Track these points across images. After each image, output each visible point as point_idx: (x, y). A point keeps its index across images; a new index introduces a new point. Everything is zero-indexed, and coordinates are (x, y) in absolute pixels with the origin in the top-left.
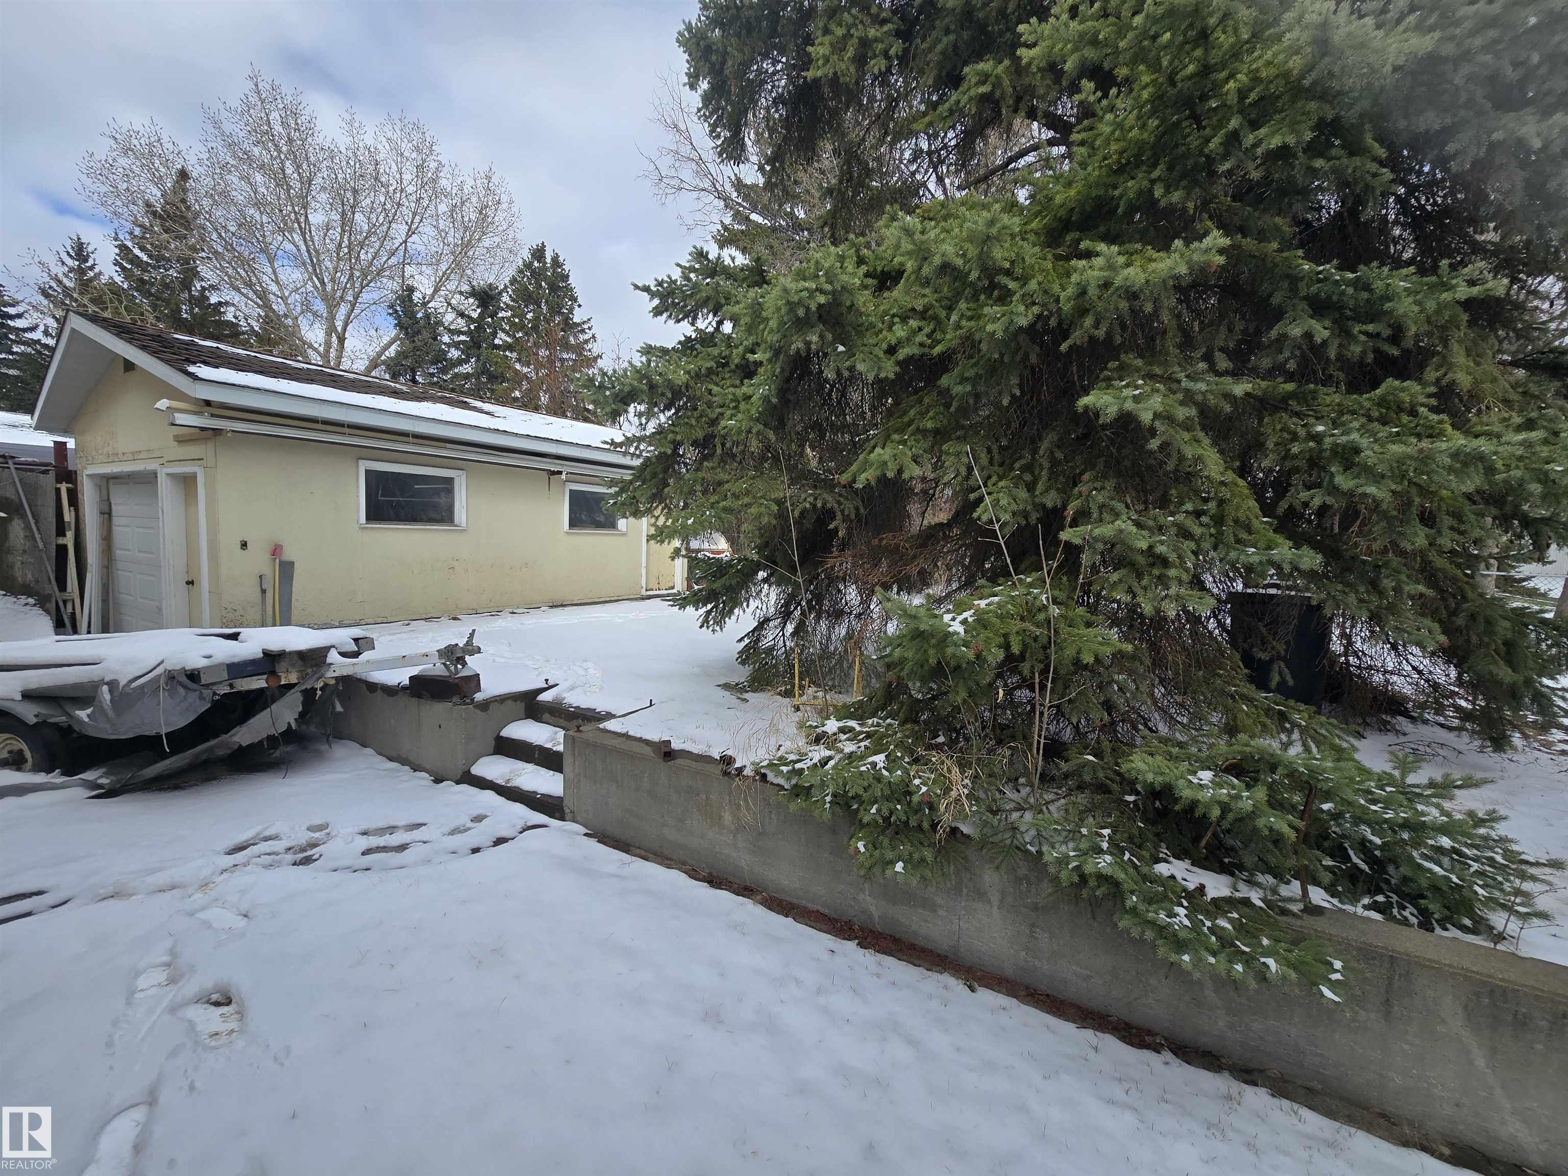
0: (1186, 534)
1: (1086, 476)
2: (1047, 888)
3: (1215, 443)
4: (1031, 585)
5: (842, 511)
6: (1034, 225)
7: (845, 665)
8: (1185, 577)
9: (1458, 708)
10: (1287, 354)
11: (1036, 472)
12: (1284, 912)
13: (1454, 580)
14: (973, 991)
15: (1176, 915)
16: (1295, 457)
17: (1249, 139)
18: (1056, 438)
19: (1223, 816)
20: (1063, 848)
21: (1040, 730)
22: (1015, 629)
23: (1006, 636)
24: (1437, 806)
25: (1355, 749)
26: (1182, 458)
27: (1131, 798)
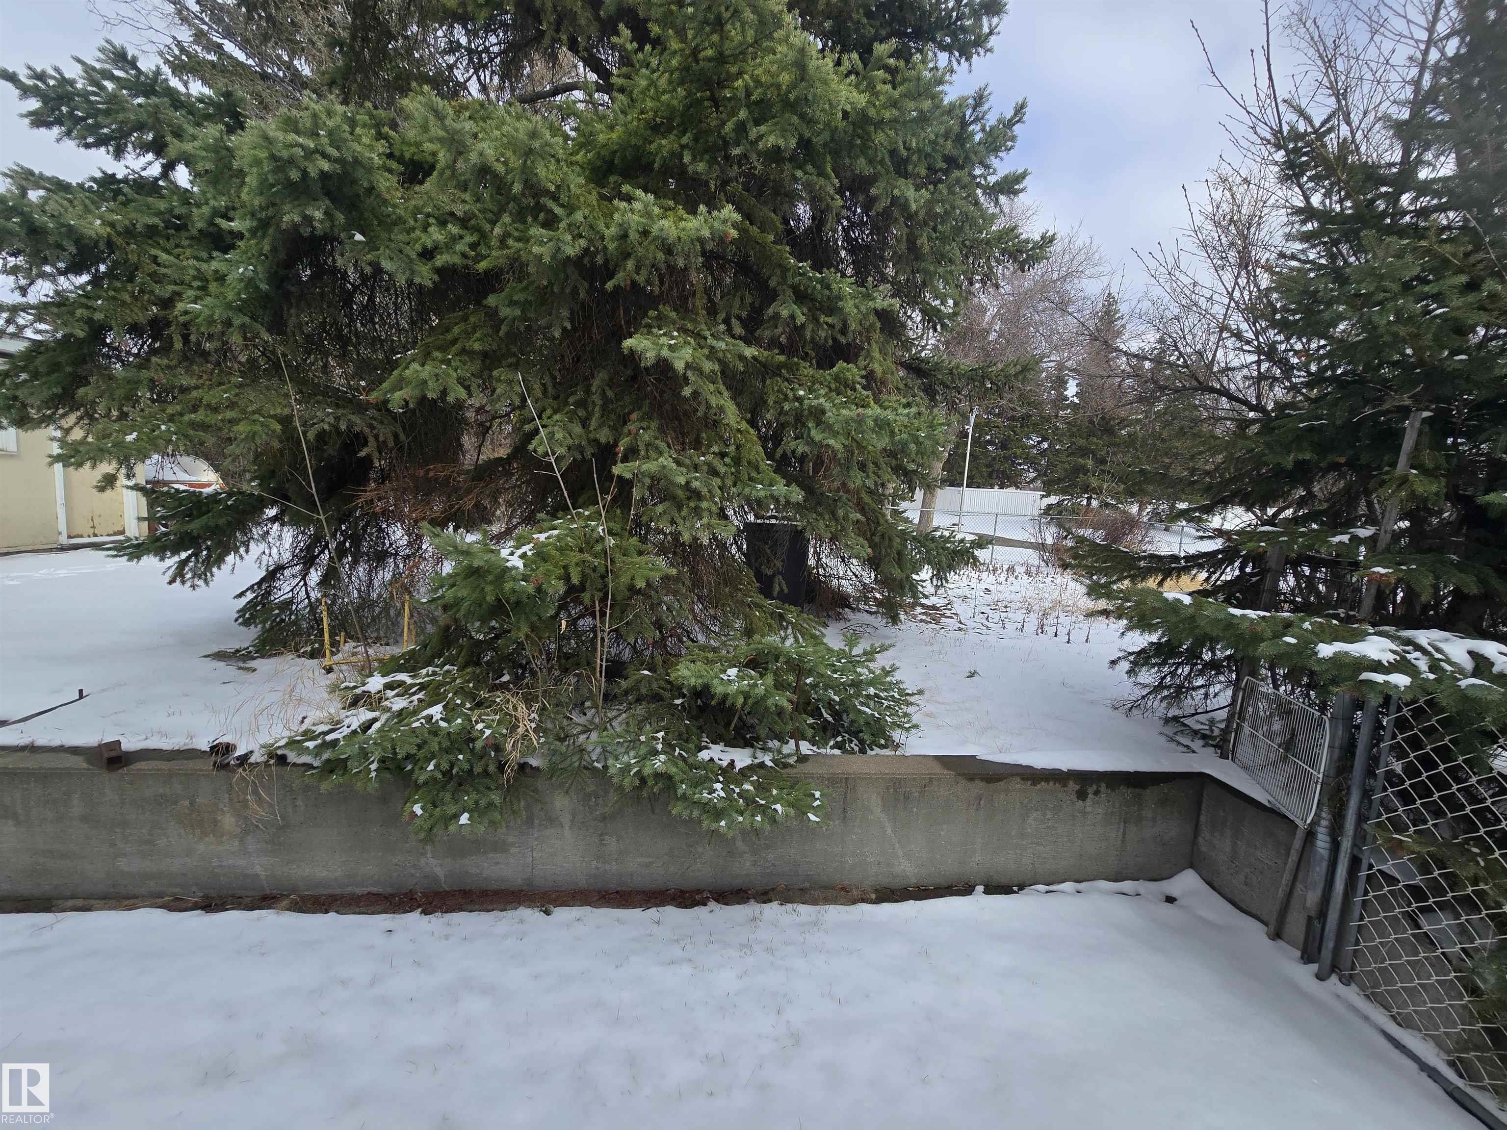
0: (714, 473)
1: (634, 416)
2: (613, 797)
3: (733, 398)
4: (589, 518)
5: (376, 437)
6: (579, 157)
7: (392, 612)
8: (714, 509)
9: (875, 599)
10: (780, 330)
11: (590, 409)
12: (786, 766)
13: (874, 511)
14: (548, 914)
15: (715, 791)
16: (786, 413)
17: (753, 132)
18: (606, 377)
19: (745, 703)
20: (625, 758)
21: (602, 655)
22: (575, 560)
23: (565, 567)
24: (867, 667)
25: (824, 635)
26: (709, 407)
27: (678, 702)
